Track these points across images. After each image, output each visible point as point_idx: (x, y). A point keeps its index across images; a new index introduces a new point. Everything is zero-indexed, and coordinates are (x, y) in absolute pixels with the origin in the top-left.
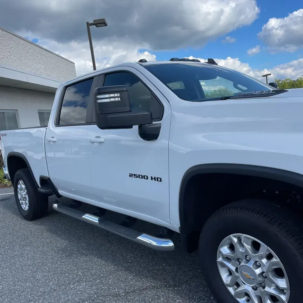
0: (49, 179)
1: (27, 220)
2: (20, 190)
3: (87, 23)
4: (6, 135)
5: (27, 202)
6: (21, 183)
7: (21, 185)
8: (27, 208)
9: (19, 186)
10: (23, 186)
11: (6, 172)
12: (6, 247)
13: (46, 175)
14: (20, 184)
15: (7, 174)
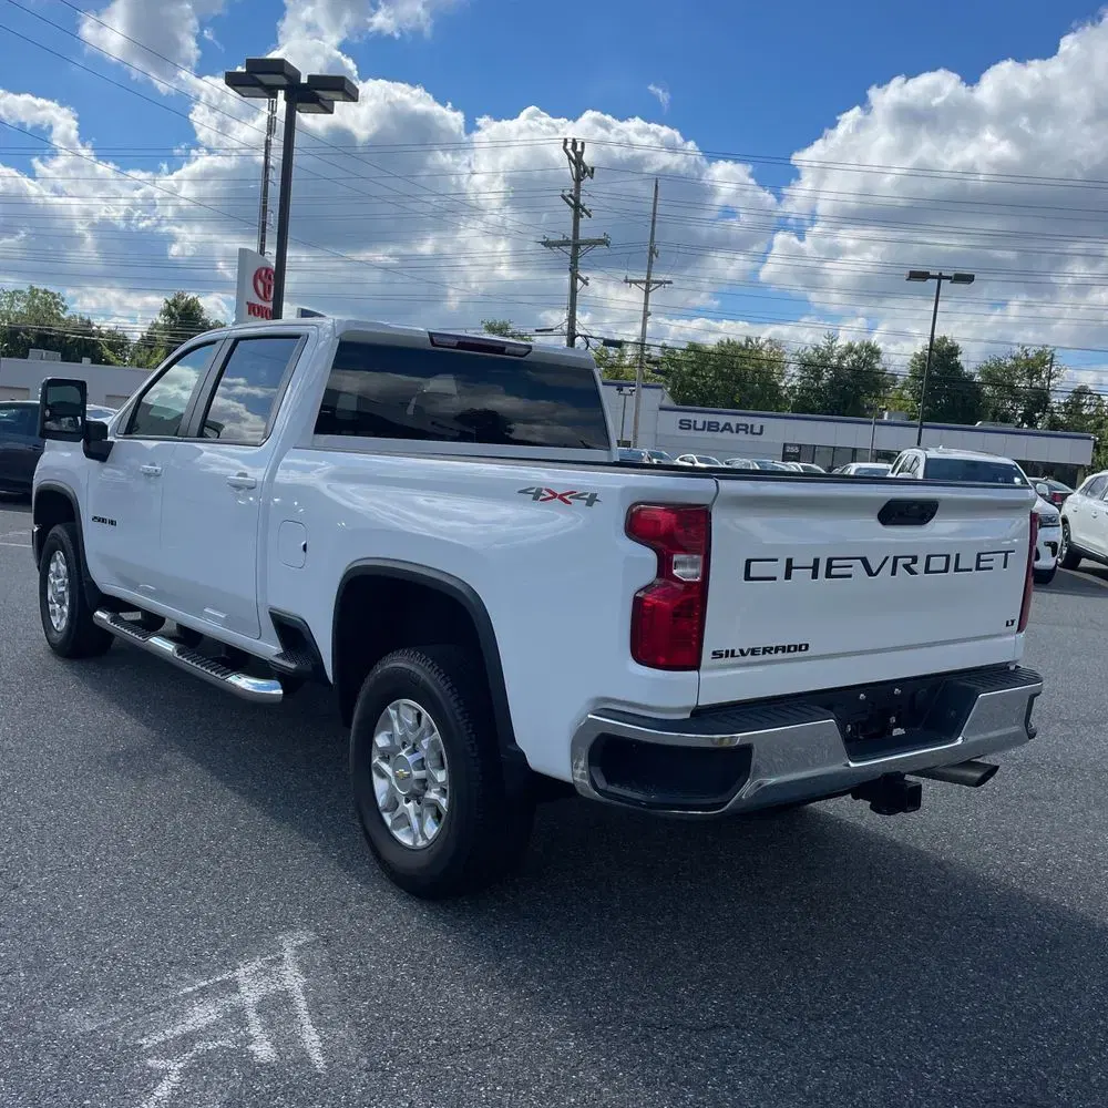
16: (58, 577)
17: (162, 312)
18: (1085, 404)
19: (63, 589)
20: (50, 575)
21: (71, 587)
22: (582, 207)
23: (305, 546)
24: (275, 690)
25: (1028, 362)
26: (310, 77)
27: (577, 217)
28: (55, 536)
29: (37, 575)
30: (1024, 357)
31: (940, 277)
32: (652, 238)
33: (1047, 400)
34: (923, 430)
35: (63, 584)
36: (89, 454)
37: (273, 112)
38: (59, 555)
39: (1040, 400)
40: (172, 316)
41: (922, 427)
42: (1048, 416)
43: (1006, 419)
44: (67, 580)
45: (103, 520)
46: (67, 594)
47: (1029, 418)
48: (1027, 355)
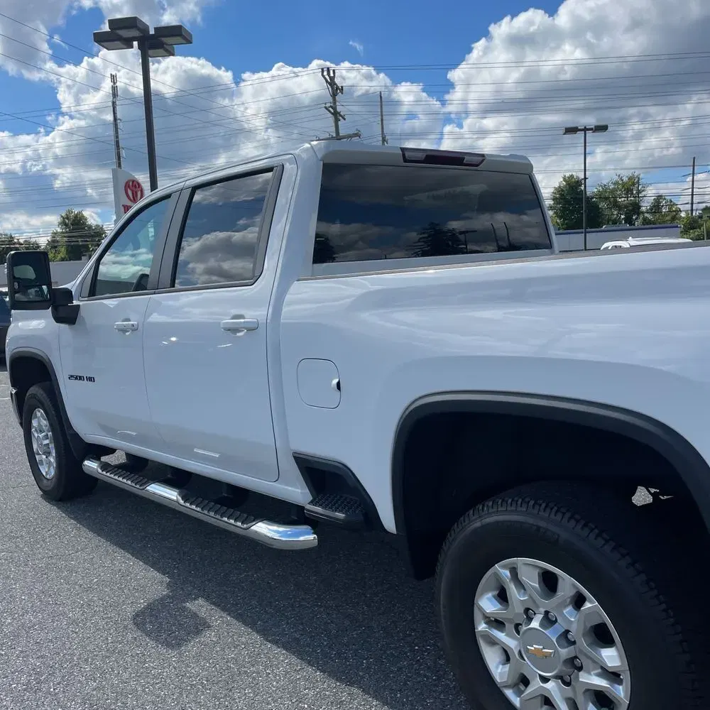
16: (41, 432)
17: (60, 224)
18: (663, 206)
19: (46, 442)
20: (33, 430)
21: (56, 440)
22: (339, 113)
23: (338, 384)
24: (306, 537)
25: (624, 184)
26: (156, 29)
27: (337, 121)
28: (34, 396)
29: (21, 432)
30: (620, 182)
31: (585, 130)
32: (383, 131)
33: (639, 207)
34: (587, 234)
35: (46, 437)
36: (58, 319)
37: (114, 83)
38: (40, 413)
39: (636, 208)
40: (66, 225)
41: (586, 233)
42: (641, 217)
43: (615, 222)
44: (50, 434)
45: (81, 378)
46: (52, 446)
47: (629, 220)
48: (622, 180)
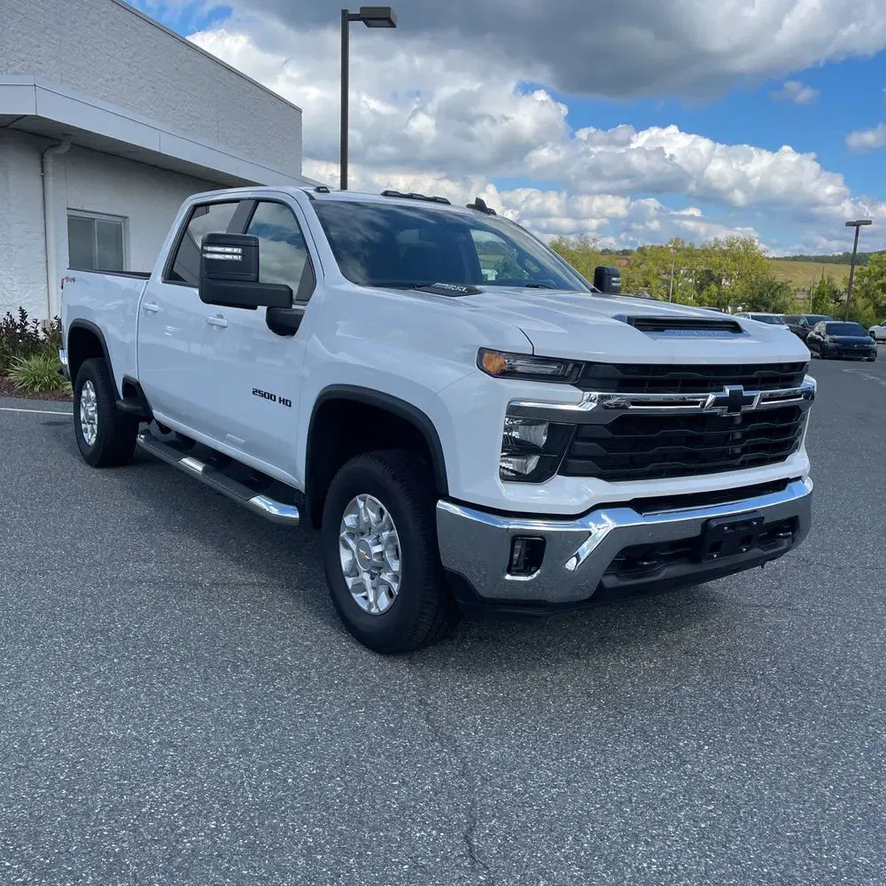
0: (138, 384)
1: (91, 465)
2: (85, 401)
3: (344, 12)
4: (74, 280)
5: (95, 427)
6: (88, 386)
7: (89, 393)
8: (93, 440)
9: (84, 393)
10: (93, 394)
11: (65, 361)
12: (37, 500)
13: (134, 375)
14: (86, 388)
15: (65, 366)
